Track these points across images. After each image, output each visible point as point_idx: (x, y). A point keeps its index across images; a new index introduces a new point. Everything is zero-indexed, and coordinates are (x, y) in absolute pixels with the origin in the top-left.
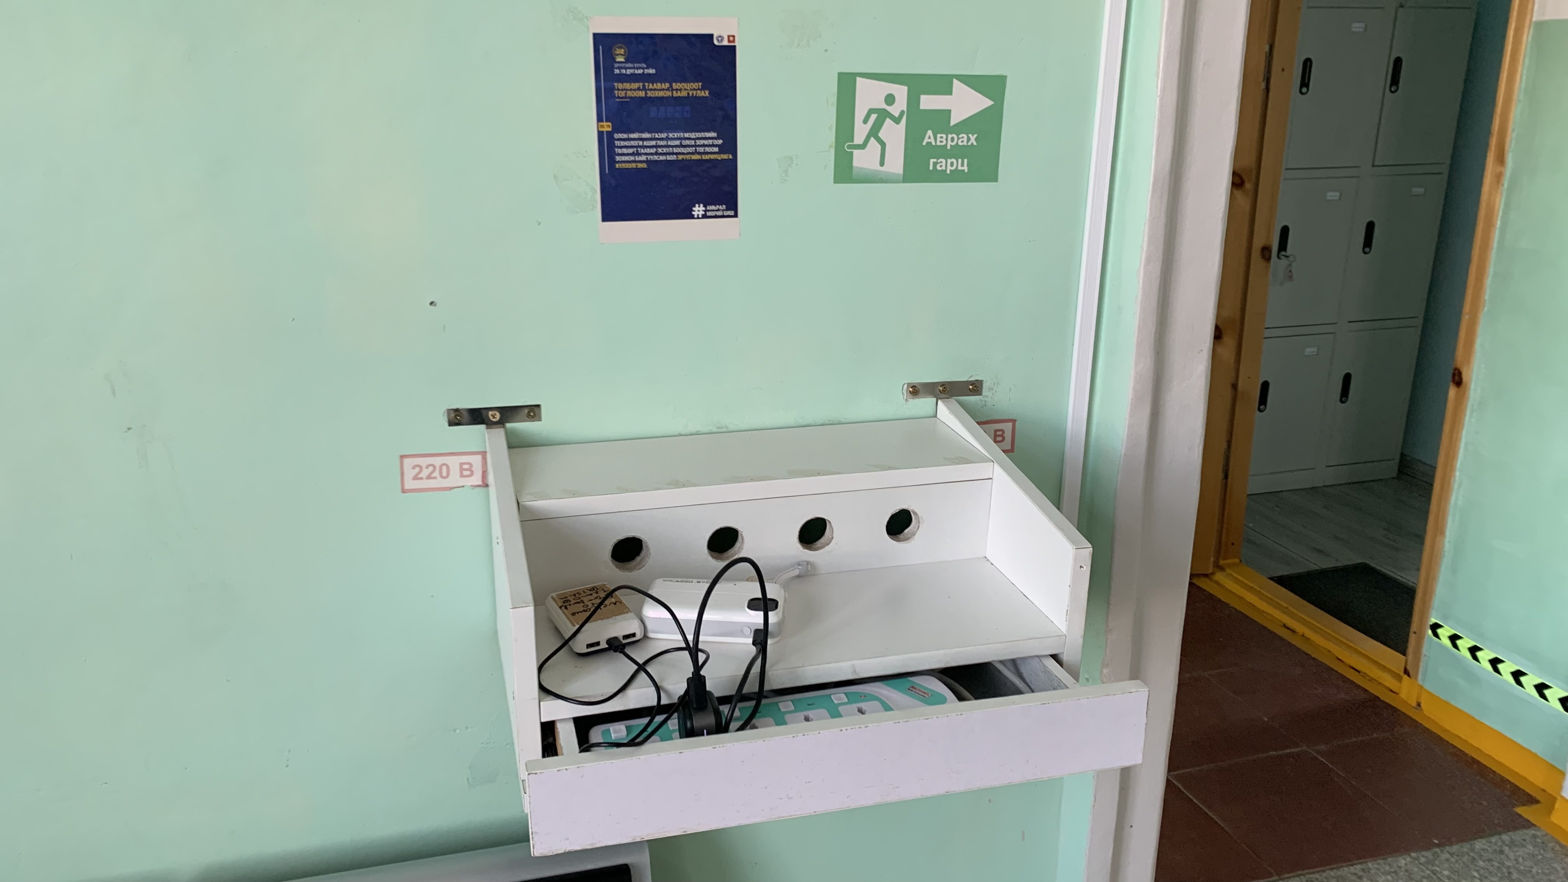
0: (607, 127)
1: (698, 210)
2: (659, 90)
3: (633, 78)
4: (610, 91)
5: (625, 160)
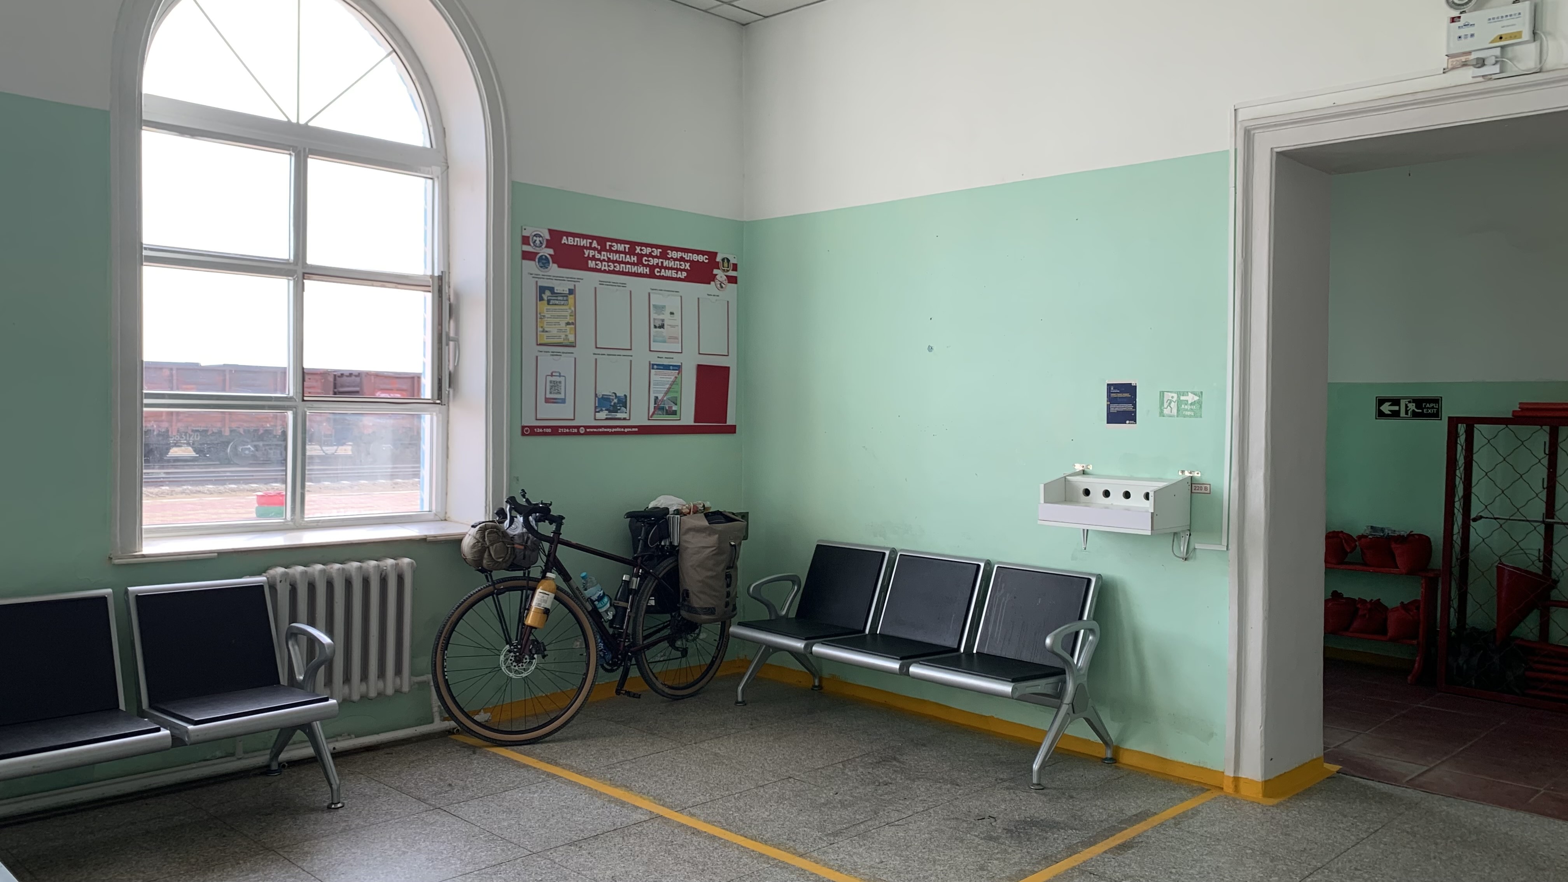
0: (1109, 403)
1: (1128, 422)
2: (1120, 395)
3: (1114, 393)
4: (1110, 395)
5: (1112, 410)
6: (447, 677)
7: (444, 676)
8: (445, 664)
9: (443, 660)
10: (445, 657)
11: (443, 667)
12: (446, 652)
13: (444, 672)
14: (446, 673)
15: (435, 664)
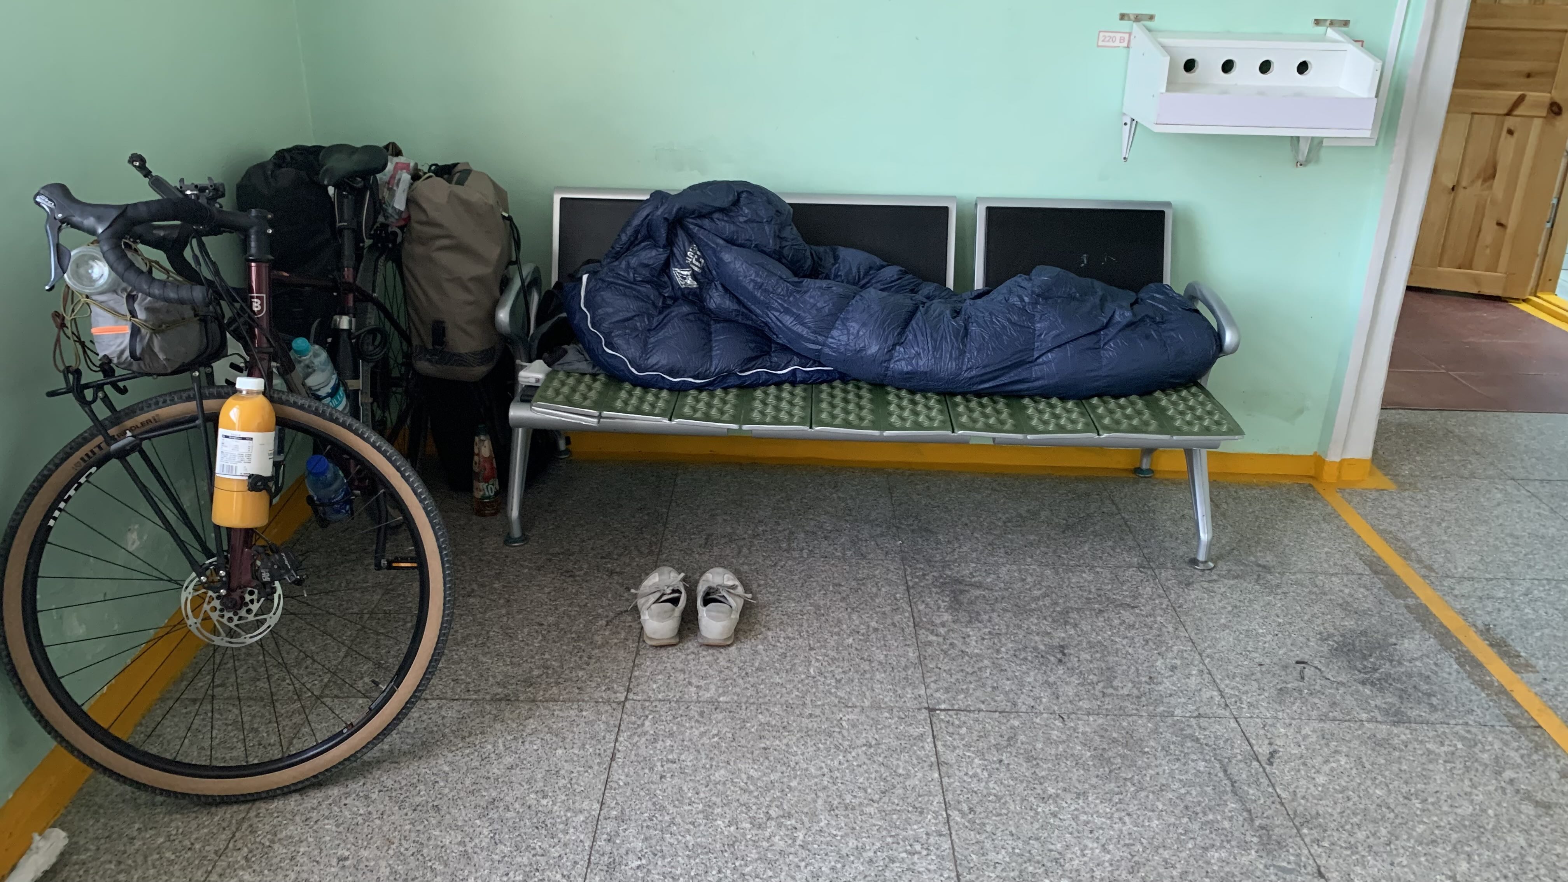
6: (51, 523)
7: (49, 515)
8: (72, 492)
9: (74, 481)
10: (83, 480)
11: (61, 496)
12: (93, 469)
13: (54, 507)
14: (57, 514)
15: (47, 477)
